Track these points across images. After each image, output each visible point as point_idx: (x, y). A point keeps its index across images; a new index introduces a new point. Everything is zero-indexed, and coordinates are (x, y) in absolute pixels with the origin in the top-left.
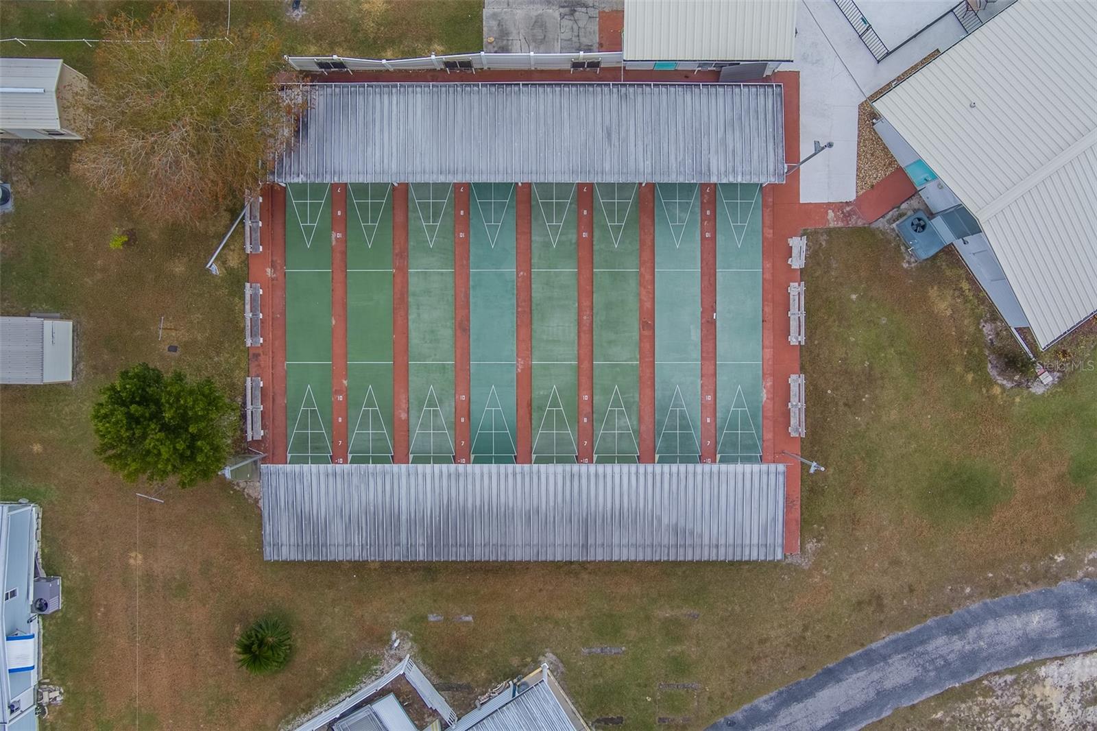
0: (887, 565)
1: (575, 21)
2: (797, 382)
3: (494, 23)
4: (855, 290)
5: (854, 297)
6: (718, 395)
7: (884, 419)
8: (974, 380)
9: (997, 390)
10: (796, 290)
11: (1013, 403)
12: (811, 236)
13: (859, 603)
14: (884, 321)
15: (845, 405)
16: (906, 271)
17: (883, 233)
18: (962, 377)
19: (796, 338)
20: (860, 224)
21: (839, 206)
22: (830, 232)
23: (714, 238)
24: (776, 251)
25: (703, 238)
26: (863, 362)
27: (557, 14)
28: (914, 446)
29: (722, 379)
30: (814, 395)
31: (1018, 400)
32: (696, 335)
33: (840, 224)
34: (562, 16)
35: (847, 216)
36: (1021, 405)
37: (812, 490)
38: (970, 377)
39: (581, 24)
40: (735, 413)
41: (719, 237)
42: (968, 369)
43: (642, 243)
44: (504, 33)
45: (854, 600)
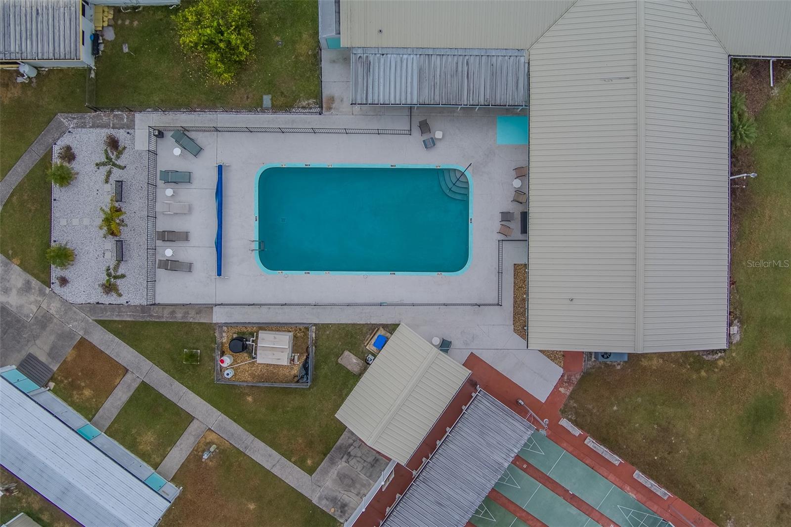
0: (769, 489)
1: (355, 456)
2: (638, 475)
3: (324, 502)
4: (612, 405)
5: (615, 408)
6: (614, 520)
7: (691, 437)
8: (706, 372)
9: (721, 362)
10: (590, 442)
11: (734, 358)
12: (564, 412)
13: (778, 517)
14: (639, 400)
15: (669, 454)
16: (622, 369)
17: (593, 367)
18: (700, 378)
19: (616, 460)
20: (578, 377)
21: (561, 382)
22: (571, 397)
23: (529, 465)
24: (558, 435)
25: (524, 470)
26: (653, 428)
27: (344, 464)
28: (717, 431)
29: (607, 513)
30: (651, 471)
31: (734, 354)
32: (574, 511)
33: (571, 388)
34: (347, 462)
35: (569, 382)
36: (738, 354)
37: (701, 504)
38: (703, 373)
39: (359, 454)
40: (631, 518)
41: (530, 461)
42: (698, 371)
43: (503, 505)
44: (334, 500)
45: (774, 520)
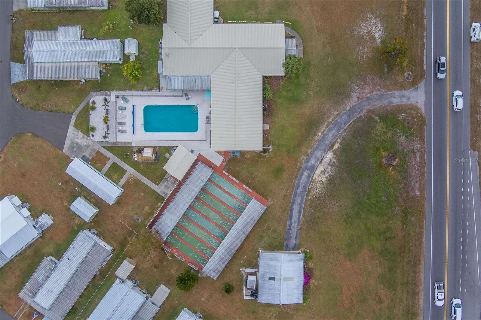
0: (281, 191)
1: (169, 181)
2: (244, 186)
3: (161, 193)
4: (237, 167)
5: (238, 168)
6: (238, 198)
7: (259, 176)
8: (263, 159)
9: (267, 156)
10: (231, 177)
11: (271, 155)
12: (224, 169)
13: (284, 198)
14: (245, 166)
15: (253, 180)
16: (240, 158)
17: (232, 157)
18: (261, 160)
19: (238, 182)
20: (228, 160)
21: (223, 161)
22: (226, 165)
23: (215, 183)
24: (223, 175)
25: (214, 185)
26: (248, 174)
27: (166, 183)
28: (266, 174)
29: (236, 196)
30: (248, 185)
31: (270, 154)
32: (227, 195)
33: (226, 163)
34: (167, 182)
35: (225, 161)
36: (272, 154)
37: (262, 194)
38: (262, 159)
39: (170, 180)
40: (243, 198)
41: (215, 182)
42: (261, 158)
43: (208, 194)
44: (164, 193)
45: (283, 199)
